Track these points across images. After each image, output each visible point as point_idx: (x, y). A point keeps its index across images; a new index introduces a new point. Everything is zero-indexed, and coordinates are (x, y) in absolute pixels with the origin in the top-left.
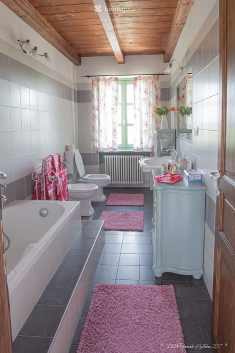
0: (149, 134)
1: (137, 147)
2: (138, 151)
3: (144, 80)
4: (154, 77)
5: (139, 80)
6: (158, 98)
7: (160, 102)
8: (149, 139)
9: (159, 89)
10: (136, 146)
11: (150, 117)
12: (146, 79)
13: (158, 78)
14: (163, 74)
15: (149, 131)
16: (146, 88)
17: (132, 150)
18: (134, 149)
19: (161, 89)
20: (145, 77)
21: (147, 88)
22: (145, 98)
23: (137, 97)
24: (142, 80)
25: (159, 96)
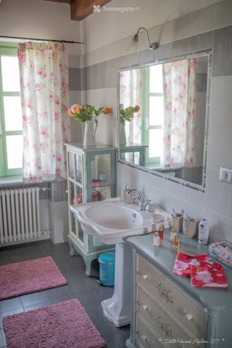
0: (52, 151)
1: (30, 175)
2: (32, 182)
3: (38, 49)
4: (56, 45)
5: (30, 50)
6: (65, 86)
7: (68, 92)
8: (52, 160)
9: (66, 69)
10: (29, 173)
11: (51, 121)
12: (43, 48)
13: (63, 48)
14: (73, 42)
15: (51, 145)
16: (43, 67)
17: (21, 181)
18: (24, 179)
19: (69, 69)
20: (41, 44)
21: (45, 66)
22: (41, 83)
23: (26, 82)
24: (35, 49)
25: (67, 81)
